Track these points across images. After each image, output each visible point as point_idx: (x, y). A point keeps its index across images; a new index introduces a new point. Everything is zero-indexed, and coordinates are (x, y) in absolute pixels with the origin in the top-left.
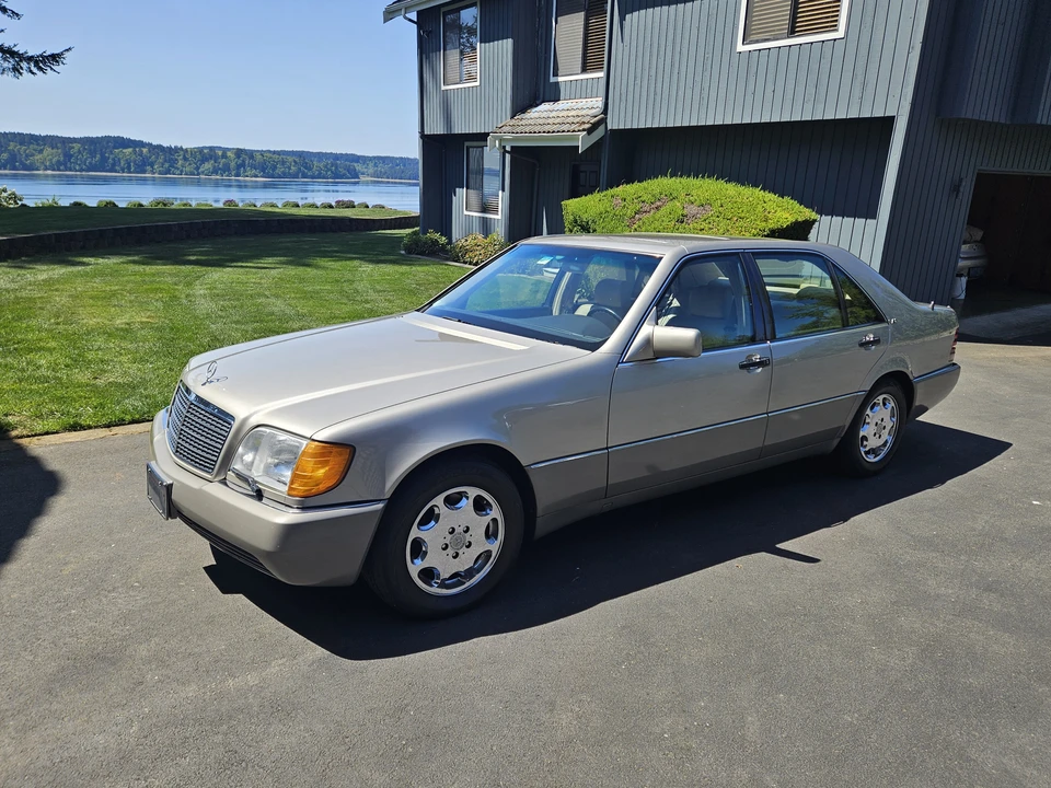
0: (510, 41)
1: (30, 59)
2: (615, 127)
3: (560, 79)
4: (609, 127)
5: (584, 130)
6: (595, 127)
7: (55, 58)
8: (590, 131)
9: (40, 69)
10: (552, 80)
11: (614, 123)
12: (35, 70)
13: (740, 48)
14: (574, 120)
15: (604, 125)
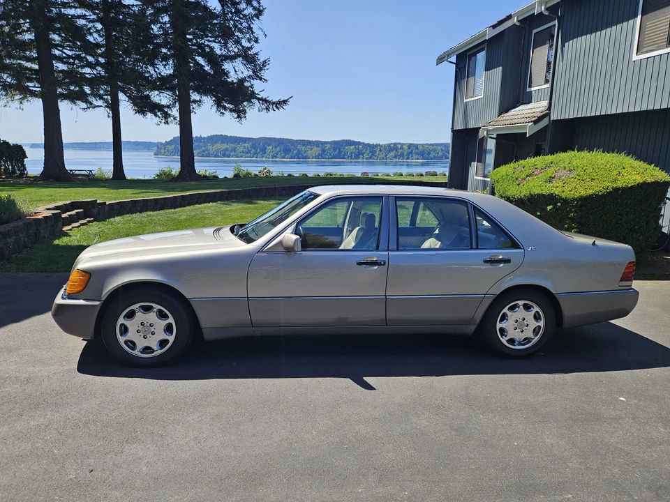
0: (501, 68)
1: (274, 103)
2: (555, 119)
3: (534, 89)
4: (552, 119)
5: (532, 121)
6: (540, 119)
7: (285, 102)
8: (536, 122)
9: (278, 108)
10: (528, 90)
11: (555, 116)
12: (275, 109)
13: (635, 57)
14: (530, 115)
15: (548, 117)
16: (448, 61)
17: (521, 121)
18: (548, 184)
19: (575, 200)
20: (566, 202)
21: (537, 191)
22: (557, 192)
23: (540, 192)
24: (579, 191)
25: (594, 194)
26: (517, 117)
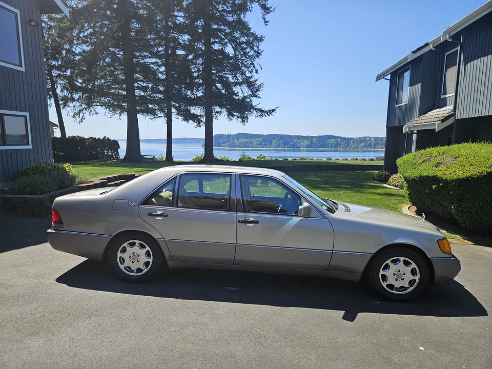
0: (420, 84)
1: (265, 111)
2: (459, 118)
3: (447, 96)
4: (456, 118)
5: (440, 120)
6: (447, 118)
7: (273, 111)
8: (443, 121)
9: (269, 115)
10: (443, 97)
11: (459, 116)
12: (266, 115)
14: (440, 116)
15: (453, 117)
16: (384, 79)
17: (433, 120)
18: (434, 168)
19: (453, 181)
20: (446, 182)
21: (425, 174)
22: (439, 174)
23: (427, 174)
24: (458, 174)
25: (469, 177)
26: (431, 117)
